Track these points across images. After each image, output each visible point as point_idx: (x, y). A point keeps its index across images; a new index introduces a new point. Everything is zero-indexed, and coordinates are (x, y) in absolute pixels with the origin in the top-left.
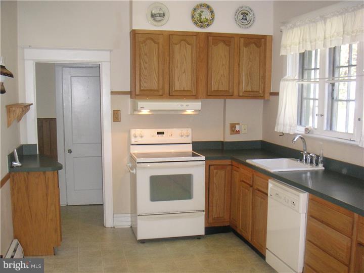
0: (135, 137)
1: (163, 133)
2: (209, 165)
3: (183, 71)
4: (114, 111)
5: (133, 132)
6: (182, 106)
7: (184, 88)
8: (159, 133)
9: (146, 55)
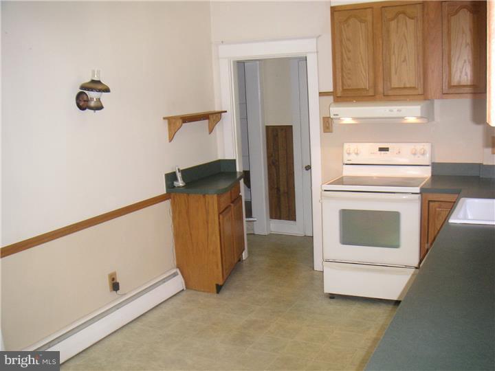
0: (349, 154)
1: (386, 149)
2: (429, 201)
3: (402, 59)
4: (323, 118)
5: (346, 146)
6: (391, 111)
7: (405, 84)
8: (381, 149)
9: (348, 40)
